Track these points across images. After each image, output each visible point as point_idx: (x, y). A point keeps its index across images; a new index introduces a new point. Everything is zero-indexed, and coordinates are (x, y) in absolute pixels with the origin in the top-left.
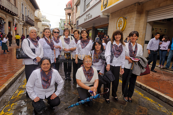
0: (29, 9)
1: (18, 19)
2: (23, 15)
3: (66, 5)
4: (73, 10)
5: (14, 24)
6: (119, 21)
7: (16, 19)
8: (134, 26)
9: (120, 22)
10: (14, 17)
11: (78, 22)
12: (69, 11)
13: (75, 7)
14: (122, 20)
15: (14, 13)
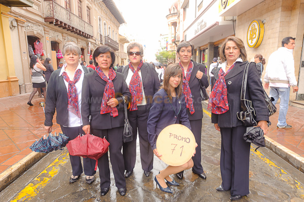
0: (109, 24)
1: (94, 42)
2: (101, 35)
3: (170, 10)
4: (179, 16)
5: (88, 51)
6: (250, 29)
7: (91, 43)
8: (277, 35)
9: (254, 30)
10: (89, 39)
11: (186, 36)
12: (174, 19)
13: (182, 11)
14: (257, 27)
15: (88, 35)
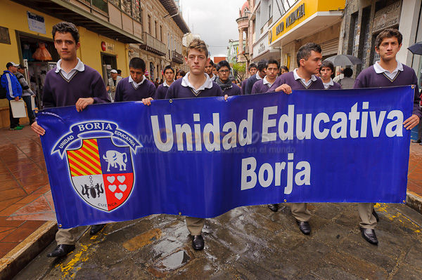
0: (175, 37)
1: (165, 58)
2: (169, 51)
3: (240, 12)
10: (162, 57)
13: (251, 22)
